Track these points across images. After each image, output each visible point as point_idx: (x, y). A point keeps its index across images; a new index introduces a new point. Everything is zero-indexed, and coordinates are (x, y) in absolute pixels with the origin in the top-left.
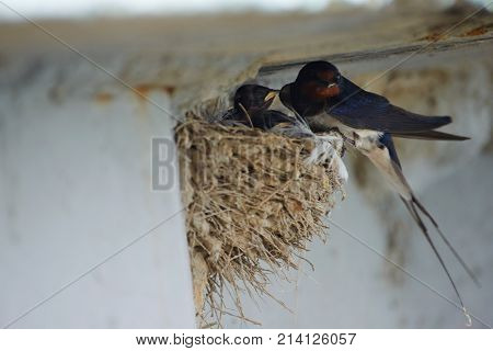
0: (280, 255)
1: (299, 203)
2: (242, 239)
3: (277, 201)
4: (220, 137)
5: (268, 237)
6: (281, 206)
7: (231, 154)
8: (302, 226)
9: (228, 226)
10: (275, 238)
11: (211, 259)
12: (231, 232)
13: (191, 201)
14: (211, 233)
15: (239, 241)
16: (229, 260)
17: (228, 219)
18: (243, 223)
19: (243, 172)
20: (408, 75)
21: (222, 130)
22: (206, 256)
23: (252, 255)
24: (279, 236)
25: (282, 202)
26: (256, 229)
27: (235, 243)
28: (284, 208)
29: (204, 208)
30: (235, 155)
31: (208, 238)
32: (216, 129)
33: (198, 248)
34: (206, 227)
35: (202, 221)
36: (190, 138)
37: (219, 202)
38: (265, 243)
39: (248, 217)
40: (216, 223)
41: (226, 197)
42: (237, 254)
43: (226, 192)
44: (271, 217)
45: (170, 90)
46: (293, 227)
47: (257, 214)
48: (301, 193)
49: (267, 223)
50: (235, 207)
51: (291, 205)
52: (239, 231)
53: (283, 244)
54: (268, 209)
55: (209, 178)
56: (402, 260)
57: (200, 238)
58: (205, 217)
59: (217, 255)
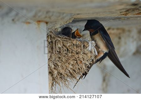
0: (74, 77)
1: (81, 61)
2: (63, 71)
3: (75, 60)
4: (59, 39)
5: (71, 71)
6: (76, 62)
7: (62, 45)
8: (82, 68)
9: (60, 67)
10: (73, 71)
11: (54, 76)
12: (60, 68)
13: (49, 58)
14: (54, 68)
15: (62, 71)
16: (59, 77)
17: (60, 64)
18: (64, 66)
19: (65, 50)
20: (113, 29)
21: (60, 37)
22: (52, 75)
23: (66, 76)
24: (74, 71)
25: (76, 61)
26: (68, 68)
27: (61, 72)
28: (77, 62)
29: (53, 60)
30: (63, 45)
31: (53, 70)
32: (58, 37)
33: (50, 73)
34: (53, 66)
35: (52, 64)
36: (51, 39)
37: (57, 59)
38: (70, 73)
39: (66, 64)
40: (56, 65)
41: (59, 58)
42: (61, 75)
43: (60, 56)
44: (72, 65)
45: (47, 23)
46: (79, 68)
47: (68, 64)
48: (82, 59)
49: (71, 67)
50: (62, 61)
51: (79, 62)
52: (63, 68)
53: (75, 73)
54: (72, 62)
55: (55, 51)
56: (107, 85)
57: (51, 69)
58: (53, 63)
59: (56, 75)
